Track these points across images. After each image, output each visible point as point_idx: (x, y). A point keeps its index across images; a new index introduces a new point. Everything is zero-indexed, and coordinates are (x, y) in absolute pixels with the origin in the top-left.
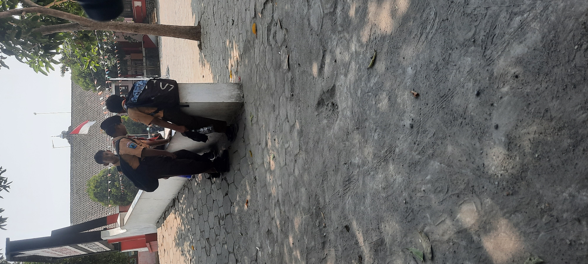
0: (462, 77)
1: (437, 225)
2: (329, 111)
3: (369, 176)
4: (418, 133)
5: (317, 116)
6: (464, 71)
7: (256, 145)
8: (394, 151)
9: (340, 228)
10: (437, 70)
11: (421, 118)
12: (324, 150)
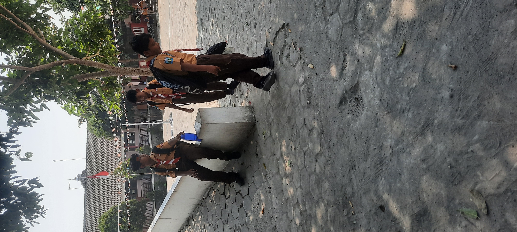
0: (506, 39)
1: (490, 180)
2: (353, 106)
3: (405, 153)
4: (459, 100)
5: (340, 114)
6: (507, 33)
7: (270, 157)
8: (433, 123)
9: (374, 210)
10: (476, 39)
11: (461, 87)
12: (349, 142)
